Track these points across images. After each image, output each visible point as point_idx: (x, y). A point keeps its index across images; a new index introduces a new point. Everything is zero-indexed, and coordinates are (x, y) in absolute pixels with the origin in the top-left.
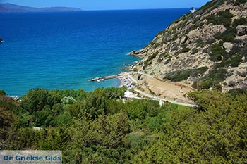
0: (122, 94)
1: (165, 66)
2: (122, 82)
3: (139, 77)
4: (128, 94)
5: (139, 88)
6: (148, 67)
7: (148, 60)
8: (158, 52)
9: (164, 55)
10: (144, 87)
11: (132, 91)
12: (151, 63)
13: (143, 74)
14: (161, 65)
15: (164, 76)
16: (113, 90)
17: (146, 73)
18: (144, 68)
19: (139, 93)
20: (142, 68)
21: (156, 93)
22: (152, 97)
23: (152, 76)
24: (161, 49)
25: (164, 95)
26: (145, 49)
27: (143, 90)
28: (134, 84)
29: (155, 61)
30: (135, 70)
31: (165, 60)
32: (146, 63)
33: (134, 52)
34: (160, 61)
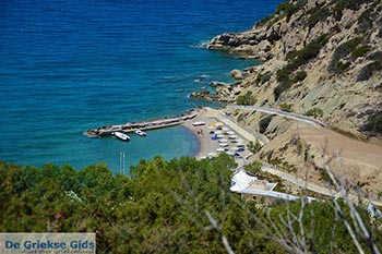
1: (361, 86)
2: (206, 140)
3: (264, 126)
4: (242, 182)
5: (276, 162)
6: (293, 91)
7: (290, 68)
8: (323, 40)
9: (354, 49)
10: (291, 157)
11: (253, 170)
12: (302, 77)
14: (343, 82)
18: (277, 93)
19: (278, 180)
22: (323, 190)
24: (337, 29)
26: (262, 30)
27: (292, 169)
28: (255, 148)
29: (315, 70)
30: (246, 101)
31: (359, 66)
32: (283, 76)
33: (225, 40)
34: (338, 69)
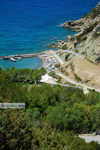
0: (39, 78)
3: (67, 58)
5: (63, 72)
6: (81, 44)
7: (82, 35)
10: (69, 70)
11: (53, 75)
12: (85, 39)
13: (73, 53)
15: (97, 57)
16: (27, 71)
17: (77, 52)
18: (75, 45)
19: (60, 78)
20: (73, 46)
21: (83, 79)
23: (82, 57)
25: (92, 82)
26: (84, 20)
27: (67, 74)
28: (58, 66)
29: (90, 36)
30: (65, 48)
32: (78, 38)
